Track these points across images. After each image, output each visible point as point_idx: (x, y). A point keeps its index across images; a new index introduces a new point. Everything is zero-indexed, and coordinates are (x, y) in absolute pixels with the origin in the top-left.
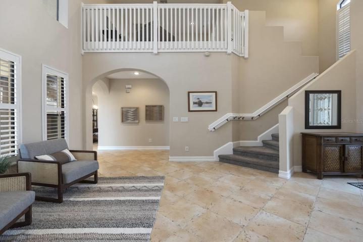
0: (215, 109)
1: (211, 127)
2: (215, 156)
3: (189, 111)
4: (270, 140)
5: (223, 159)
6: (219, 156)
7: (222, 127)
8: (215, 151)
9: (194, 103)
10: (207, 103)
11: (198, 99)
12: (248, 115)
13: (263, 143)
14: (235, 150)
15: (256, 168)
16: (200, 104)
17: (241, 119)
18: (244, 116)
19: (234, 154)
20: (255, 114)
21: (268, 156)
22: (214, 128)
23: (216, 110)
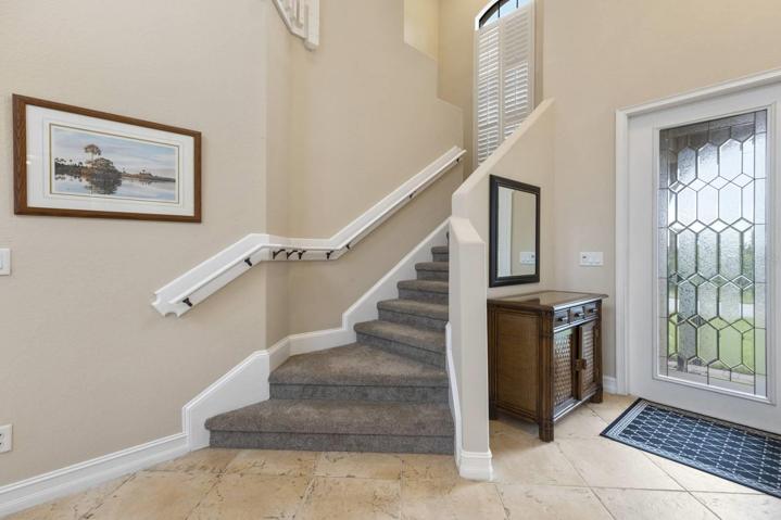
0: (189, 211)
1: (168, 297)
2: (186, 432)
3: (22, 208)
4: (375, 322)
5: (230, 432)
6: (209, 424)
7: (226, 291)
8: (189, 407)
9: (61, 169)
10: (147, 178)
11: (92, 149)
12: (315, 245)
13: (358, 333)
14: (276, 382)
15: (370, 449)
16: (106, 178)
17: (295, 256)
18: (303, 247)
19: (272, 397)
20: (337, 242)
21: (400, 388)
22: (187, 301)
23: (196, 218)
